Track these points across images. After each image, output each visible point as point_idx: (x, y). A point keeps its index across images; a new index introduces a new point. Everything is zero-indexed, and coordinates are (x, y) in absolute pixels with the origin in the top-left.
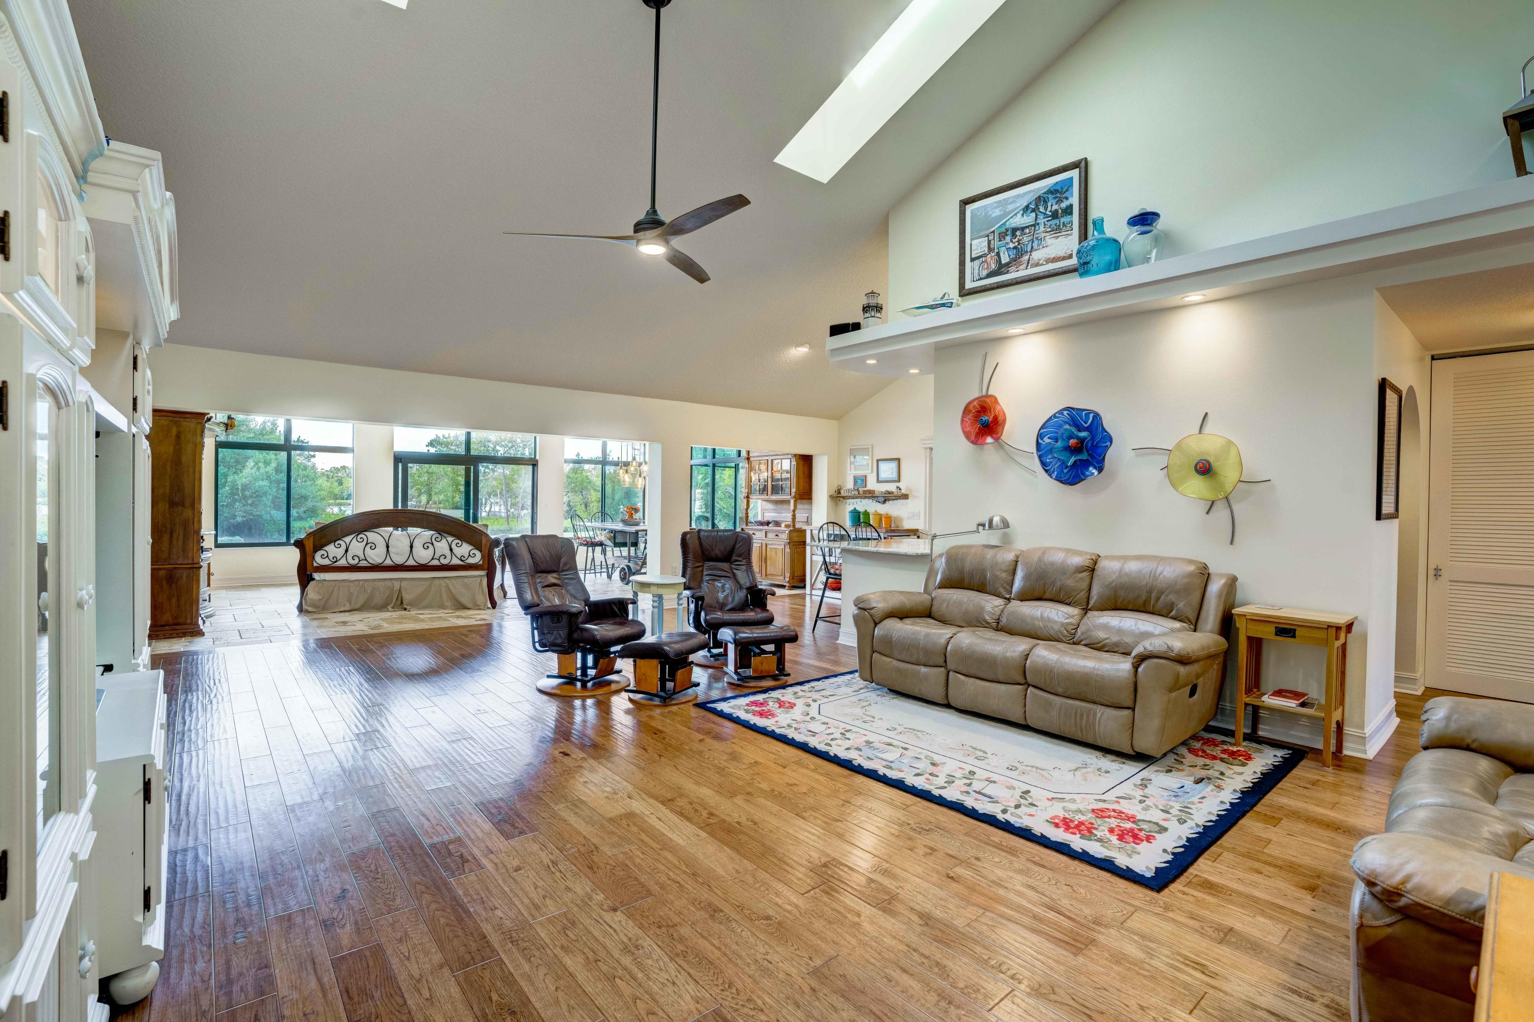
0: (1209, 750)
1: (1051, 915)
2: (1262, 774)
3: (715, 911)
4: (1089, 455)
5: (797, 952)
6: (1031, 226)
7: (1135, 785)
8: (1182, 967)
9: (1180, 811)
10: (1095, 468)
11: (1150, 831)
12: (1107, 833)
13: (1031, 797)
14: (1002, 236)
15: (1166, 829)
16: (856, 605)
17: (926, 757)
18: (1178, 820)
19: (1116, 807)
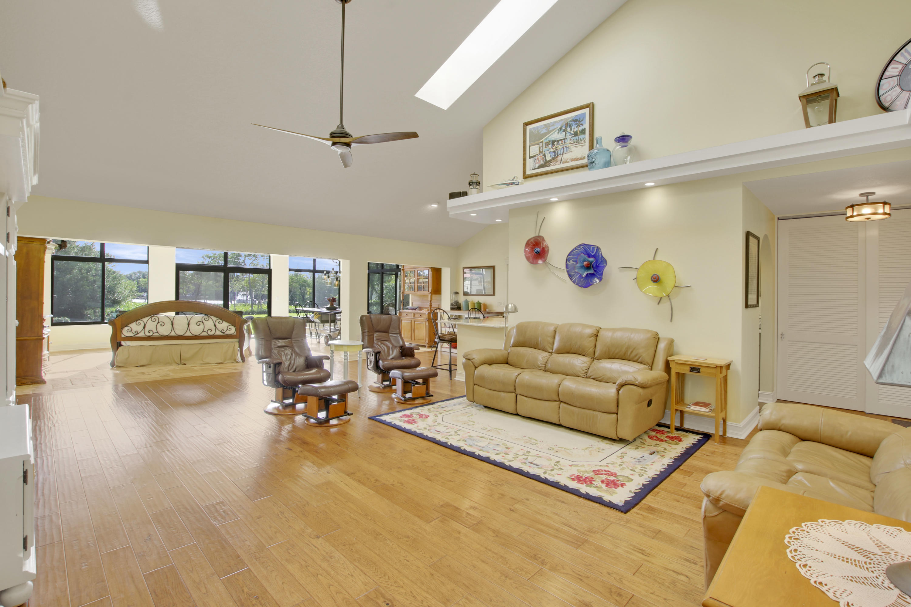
0: (660, 436)
1: (566, 528)
2: (686, 448)
3: (377, 535)
4: (595, 271)
5: (424, 555)
6: (563, 139)
7: (617, 456)
8: (632, 551)
9: (641, 470)
10: (598, 278)
11: (623, 481)
12: (600, 483)
13: (560, 465)
14: (547, 144)
15: (632, 480)
16: (464, 357)
17: (503, 444)
18: (639, 475)
19: (606, 468)
